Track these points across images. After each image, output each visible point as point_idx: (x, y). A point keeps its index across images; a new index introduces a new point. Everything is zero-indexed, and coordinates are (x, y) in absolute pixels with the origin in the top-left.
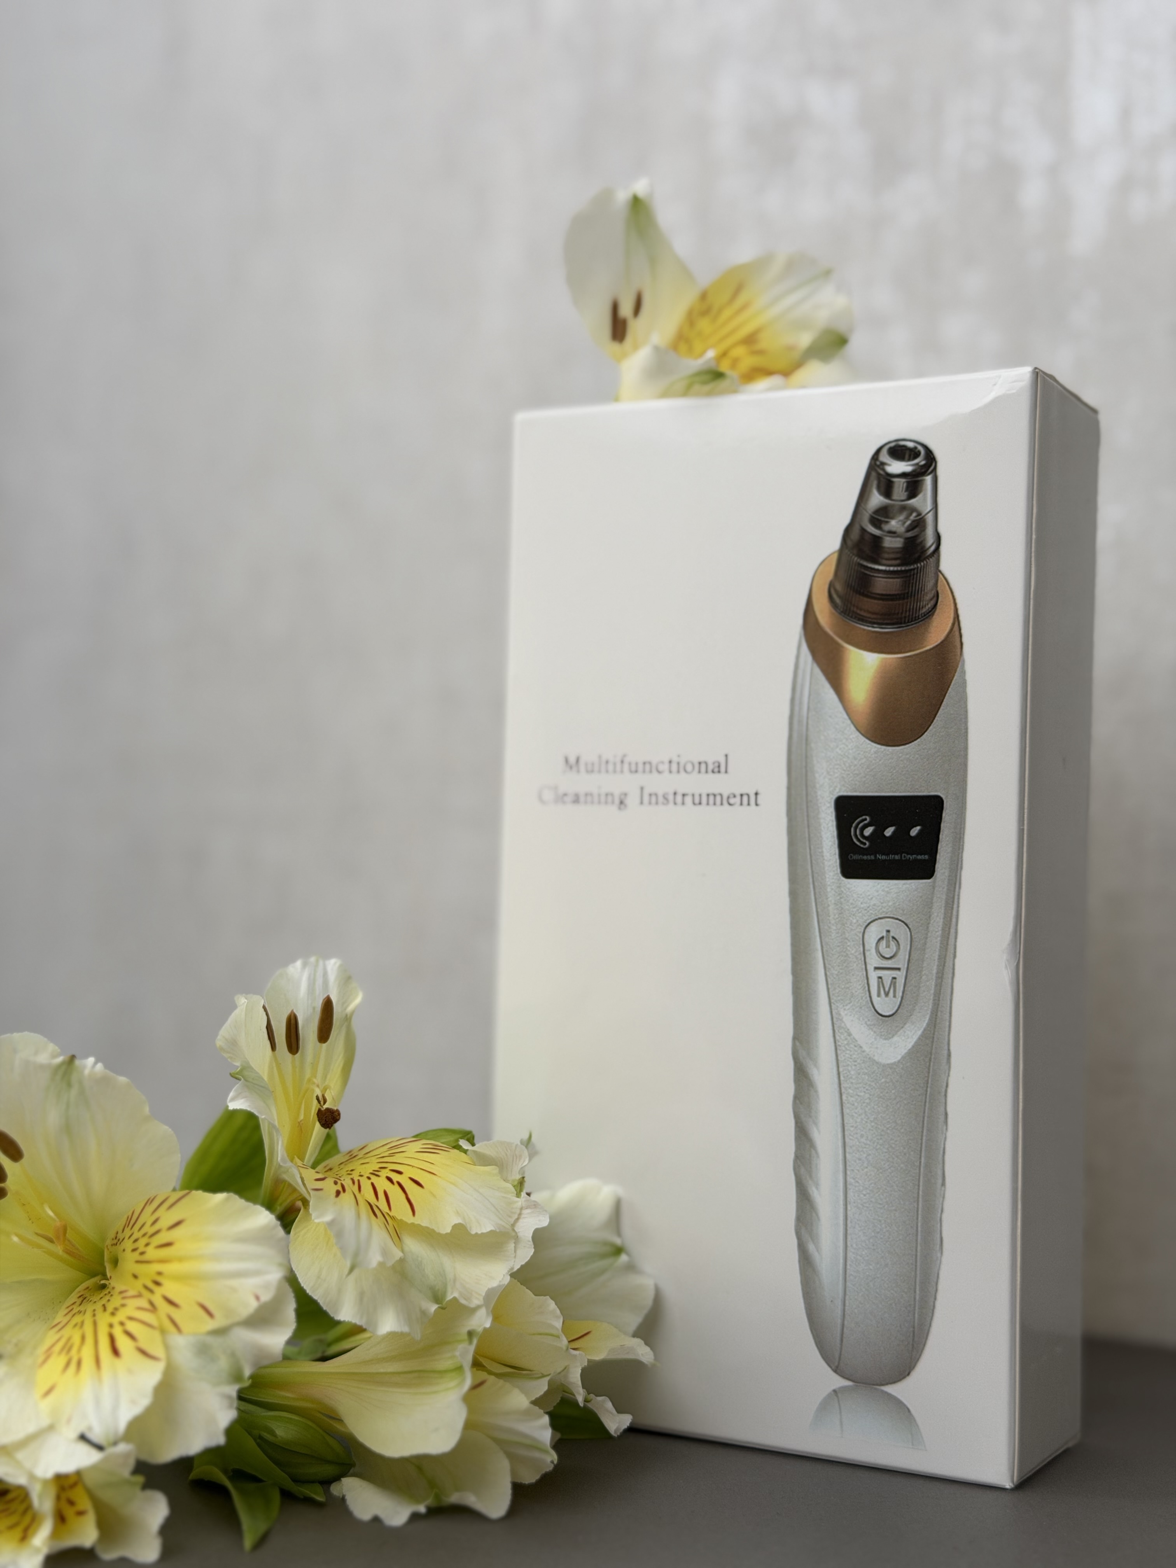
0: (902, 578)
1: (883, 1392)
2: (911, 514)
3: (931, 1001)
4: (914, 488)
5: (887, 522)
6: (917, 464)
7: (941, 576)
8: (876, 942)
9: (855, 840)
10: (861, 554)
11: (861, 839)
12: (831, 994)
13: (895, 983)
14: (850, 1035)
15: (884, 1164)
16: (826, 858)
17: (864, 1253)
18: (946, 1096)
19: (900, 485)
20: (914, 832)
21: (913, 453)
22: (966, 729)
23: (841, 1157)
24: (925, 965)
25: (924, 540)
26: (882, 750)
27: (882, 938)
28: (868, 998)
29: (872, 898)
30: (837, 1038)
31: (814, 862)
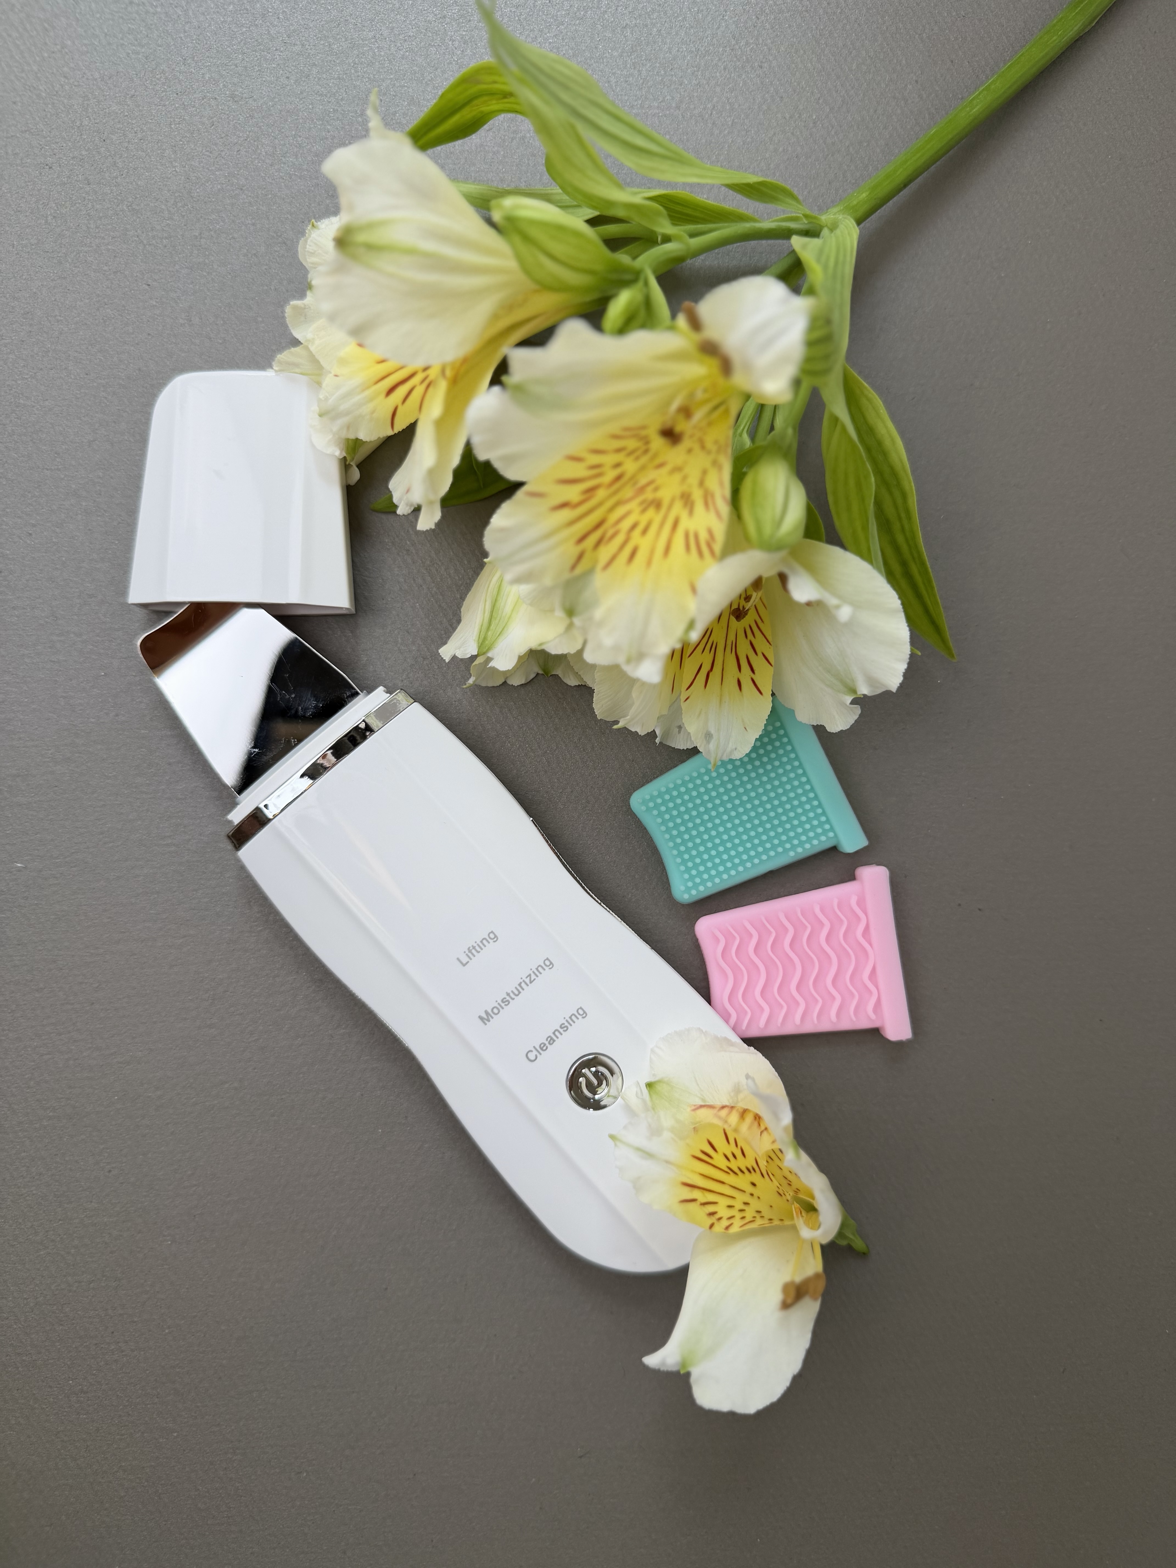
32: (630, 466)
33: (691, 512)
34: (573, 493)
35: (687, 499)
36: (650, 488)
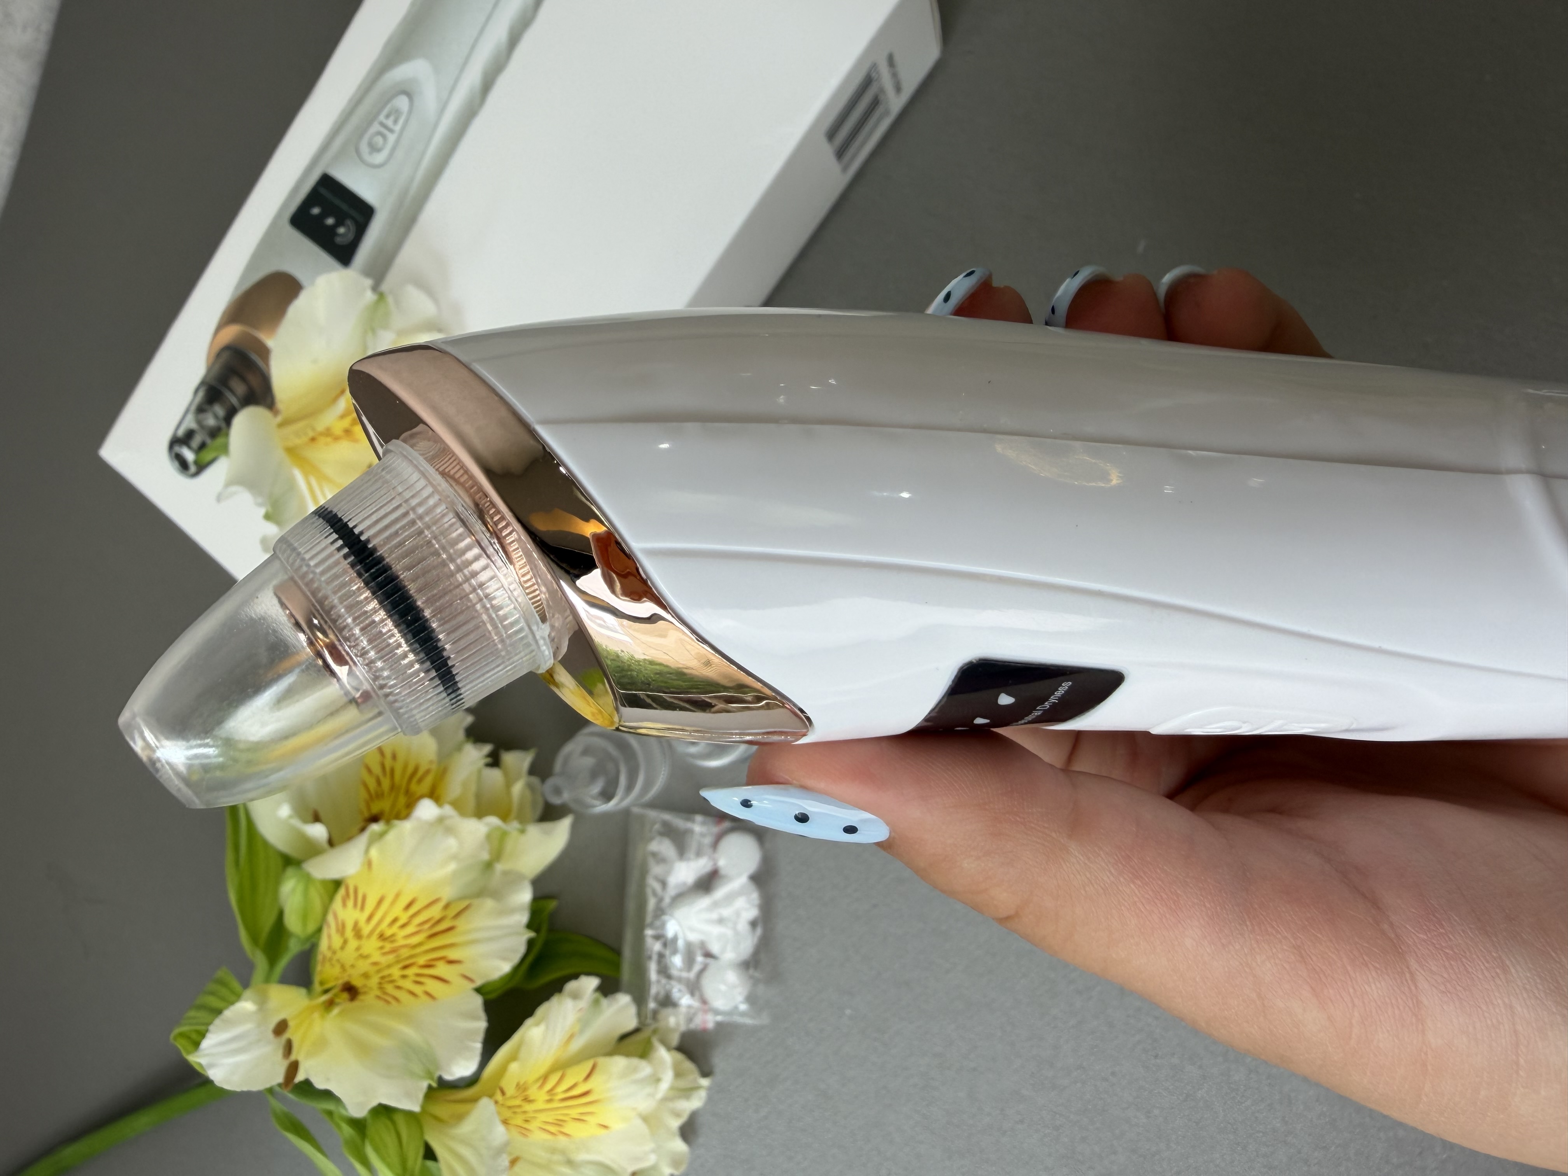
0: (227, 383)
2: (200, 420)
3: (375, 88)
4: (189, 435)
5: (213, 426)
6: (180, 448)
7: (209, 366)
8: (383, 151)
9: (354, 230)
11: (349, 228)
12: (433, 130)
13: (388, 114)
16: (378, 231)
19: (195, 443)
20: (317, 211)
21: (178, 457)
25: (203, 397)
26: (300, 277)
27: (377, 151)
28: (410, 114)
29: (368, 183)
30: (447, 97)
32: (396, 972)
33: (356, 924)
34: (441, 969)
35: (358, 934)
36: (386, 950)
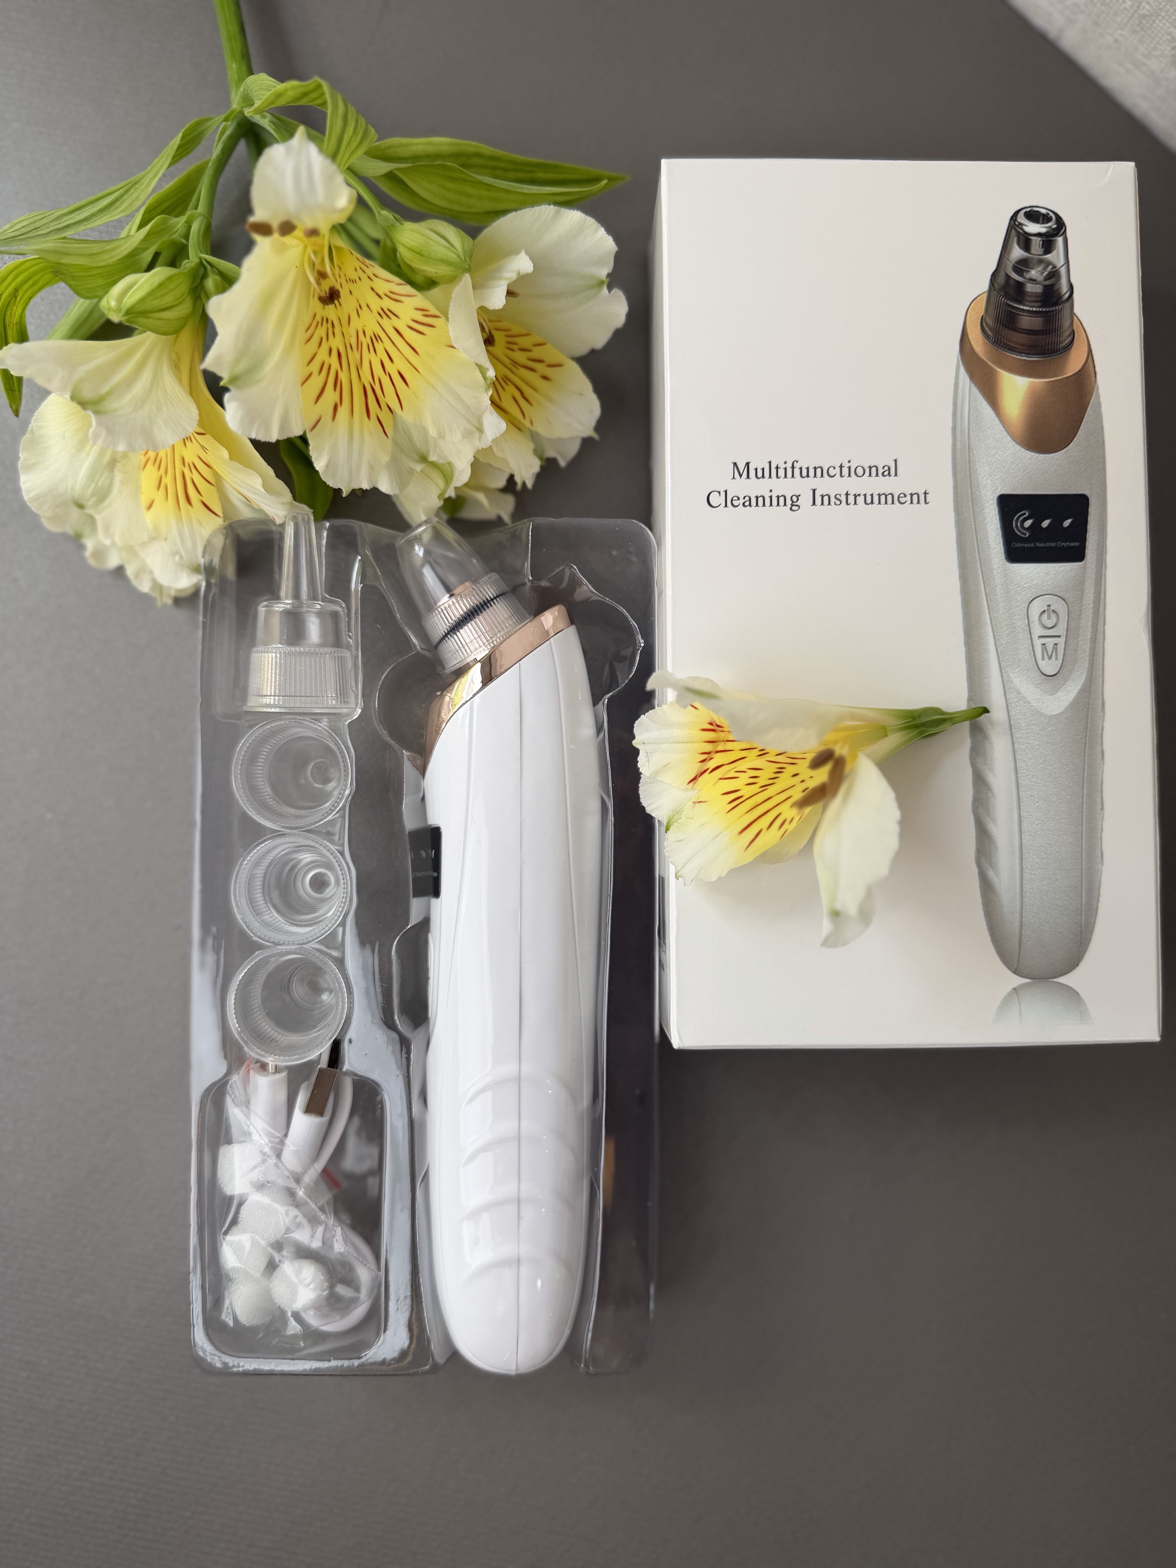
0: (1044, 317)
1: (1056, 982)
2: (1048, 266)
3: (1087, 661)
4: (1048, 246)
5: (1028, 271)
6: (1050, 227)
7: (1075, 317)
8: (1038, 615)
9: (1016, 531)
10: (1007, 295)
11: (1022, 531)
12: (1001, 661)
13: (1056, 648)
14: (1019, 693)
15: (1053, 798)
16: (991, 546)
17: (1037, 872)
18: (1102, 737)
19: (1036, 243)
20: (1067, 523)
21: (1046, 218)
22: (1104, 441)
23: (1015, 796)
24: (1081, 631)
25: (1060, 288)
26: (1036, 457)
27: (1044, 611)
28: (1034, 662)
29: (1033, 579)
30: (1008, 697)
31: (980, 550)
